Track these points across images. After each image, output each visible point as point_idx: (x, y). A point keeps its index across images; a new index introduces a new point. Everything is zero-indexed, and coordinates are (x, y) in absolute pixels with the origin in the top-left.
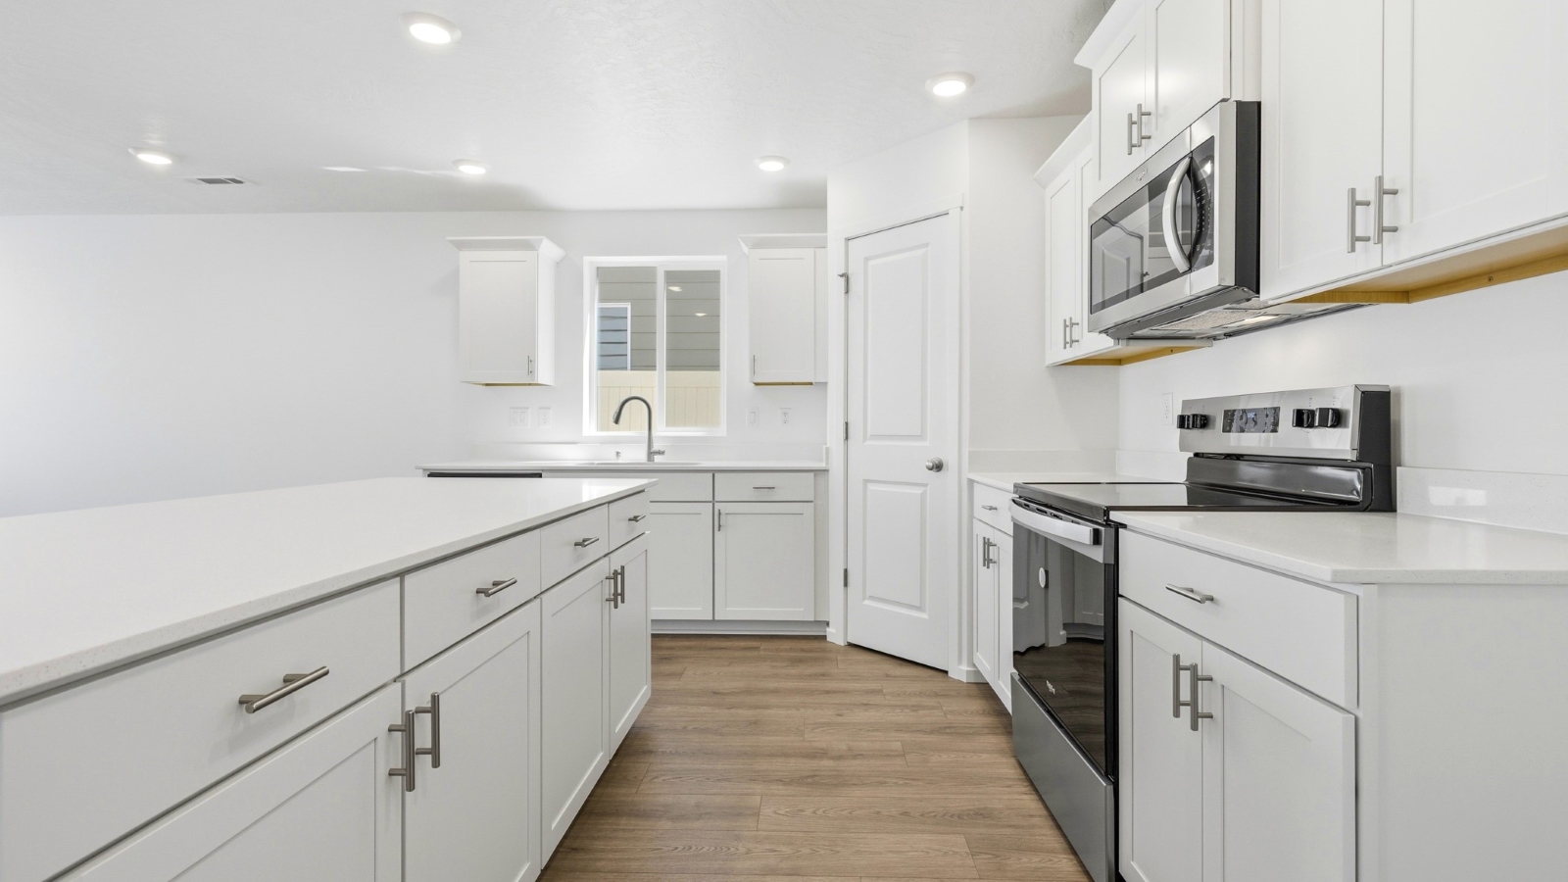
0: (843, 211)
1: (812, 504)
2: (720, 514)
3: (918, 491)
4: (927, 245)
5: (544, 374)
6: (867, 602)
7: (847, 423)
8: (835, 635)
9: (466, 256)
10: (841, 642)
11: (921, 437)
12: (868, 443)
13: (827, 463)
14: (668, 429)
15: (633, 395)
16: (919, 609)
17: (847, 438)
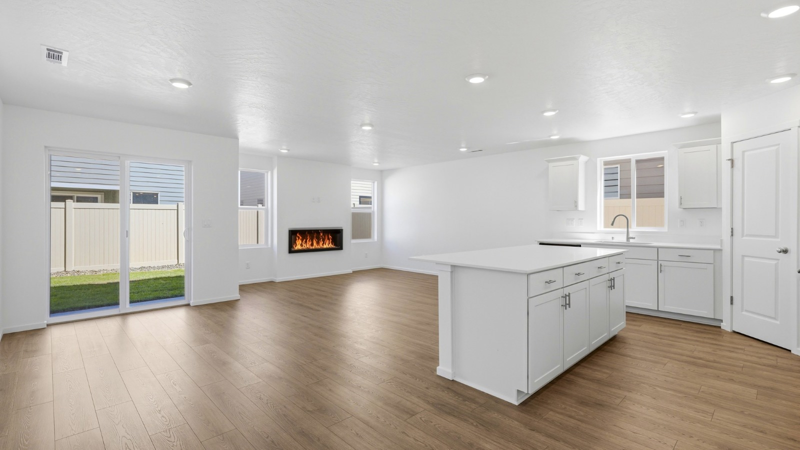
0: (729, 129)
1: (713, 265)
2: (661, 266)
3: (774, 262)
4: (779, 144)
5: (581, 206)
6: (744, 313)
7: (732, 229)
8: (726, 326)
9: (551, 165)
10: (729, 330)
11: (776, 236)
12: (745, 238)
13: (721, 246)
14: (638, 228)
15: (620, 214)
16: (774, 318)
17: (732, 235)
